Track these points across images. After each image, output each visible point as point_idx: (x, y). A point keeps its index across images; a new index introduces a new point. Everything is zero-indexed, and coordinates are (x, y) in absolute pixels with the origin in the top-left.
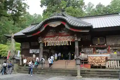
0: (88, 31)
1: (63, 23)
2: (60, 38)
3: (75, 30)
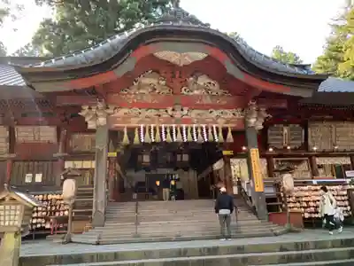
2: (185, 112)
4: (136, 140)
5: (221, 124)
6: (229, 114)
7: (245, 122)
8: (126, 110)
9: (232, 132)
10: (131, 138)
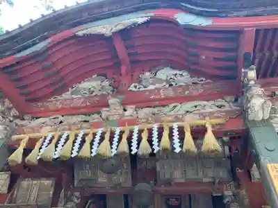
5: (191, 121)
6: (210, 106)
7: (243, 113)
9: (214, 132)
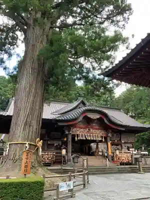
0: (124, 129)
1: (103, 117)
3: (114, 127)
4: (79, 138)
5: (101, 135)
6: (103, 132)
8: (75, 129)
9: (104, 137)
10: (78, 137)
